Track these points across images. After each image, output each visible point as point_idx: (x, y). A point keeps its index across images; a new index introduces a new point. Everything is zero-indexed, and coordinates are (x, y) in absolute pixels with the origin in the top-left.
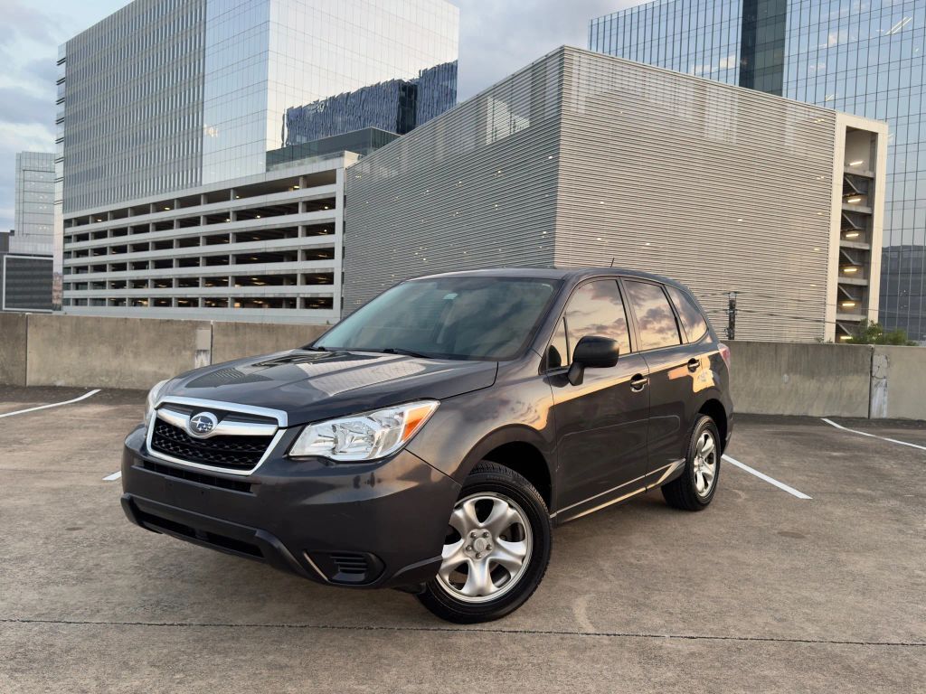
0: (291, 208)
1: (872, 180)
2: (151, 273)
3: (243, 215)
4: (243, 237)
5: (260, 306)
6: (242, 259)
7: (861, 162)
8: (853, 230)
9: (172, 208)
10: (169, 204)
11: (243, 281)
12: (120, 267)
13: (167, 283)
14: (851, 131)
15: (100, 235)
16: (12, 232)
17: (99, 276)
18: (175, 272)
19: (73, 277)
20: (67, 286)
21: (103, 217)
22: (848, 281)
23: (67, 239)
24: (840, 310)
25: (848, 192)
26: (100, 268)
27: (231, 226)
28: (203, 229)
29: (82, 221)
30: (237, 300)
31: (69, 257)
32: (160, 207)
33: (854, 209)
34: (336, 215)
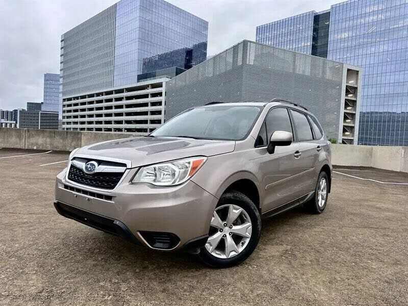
0: (146, 96)
1: (356, 88)
2: (95, 119)
3: (128, 98)
4: (128, 106)
5: (134, 131)
6: (128, 114)
7: (353, 81)
8: (349, 106)
9: (103, 95)
10: (102, 94)
11: (128, 122)
12: (83, 116)
13: (101, 123)
14: (349, 70)
15: (76, 105)
16: (42, 103)
17: (76, 120)
18: (103, 119)
19: (66, 120)
20: (64, 123)
21: (77, 98)
22: (347, 125)
23: (64, 106)
24: (344, 135)
25: (347, 92)
26: (76, 117)
27: (124, 102)
28: (114, 103)
29: (70, 99)
30: (126, 129)
31: (64, 113)
32: (98, 95)
33: (349, 98)
34: (162, 99)
